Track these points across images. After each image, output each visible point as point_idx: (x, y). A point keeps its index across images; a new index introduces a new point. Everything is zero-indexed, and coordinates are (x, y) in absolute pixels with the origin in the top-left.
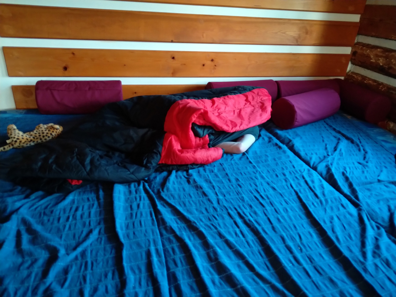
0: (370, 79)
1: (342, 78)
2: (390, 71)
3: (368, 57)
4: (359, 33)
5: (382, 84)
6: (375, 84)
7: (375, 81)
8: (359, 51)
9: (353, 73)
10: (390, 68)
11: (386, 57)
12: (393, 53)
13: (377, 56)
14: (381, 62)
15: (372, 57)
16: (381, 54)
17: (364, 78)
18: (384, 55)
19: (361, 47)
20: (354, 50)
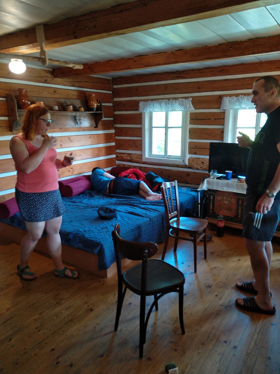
0: (126, 165)
1: (115, 167)
2: (132, 161)
3: (123, 157)
4: (117, 149)
5: (131, 166)
6: (129, 166)
7: (128, 165)
8: (119, 156)
9: (119, 164)
10: (132, 160)
11: (130, 156)
12: (131, 155)
13: (126, 156)
14: (129, 158)
15: (124, 157)
16: (127, 155)
17: (124, 165)
18: (129, 156)
19: (119, 154)
20: (116, 155)
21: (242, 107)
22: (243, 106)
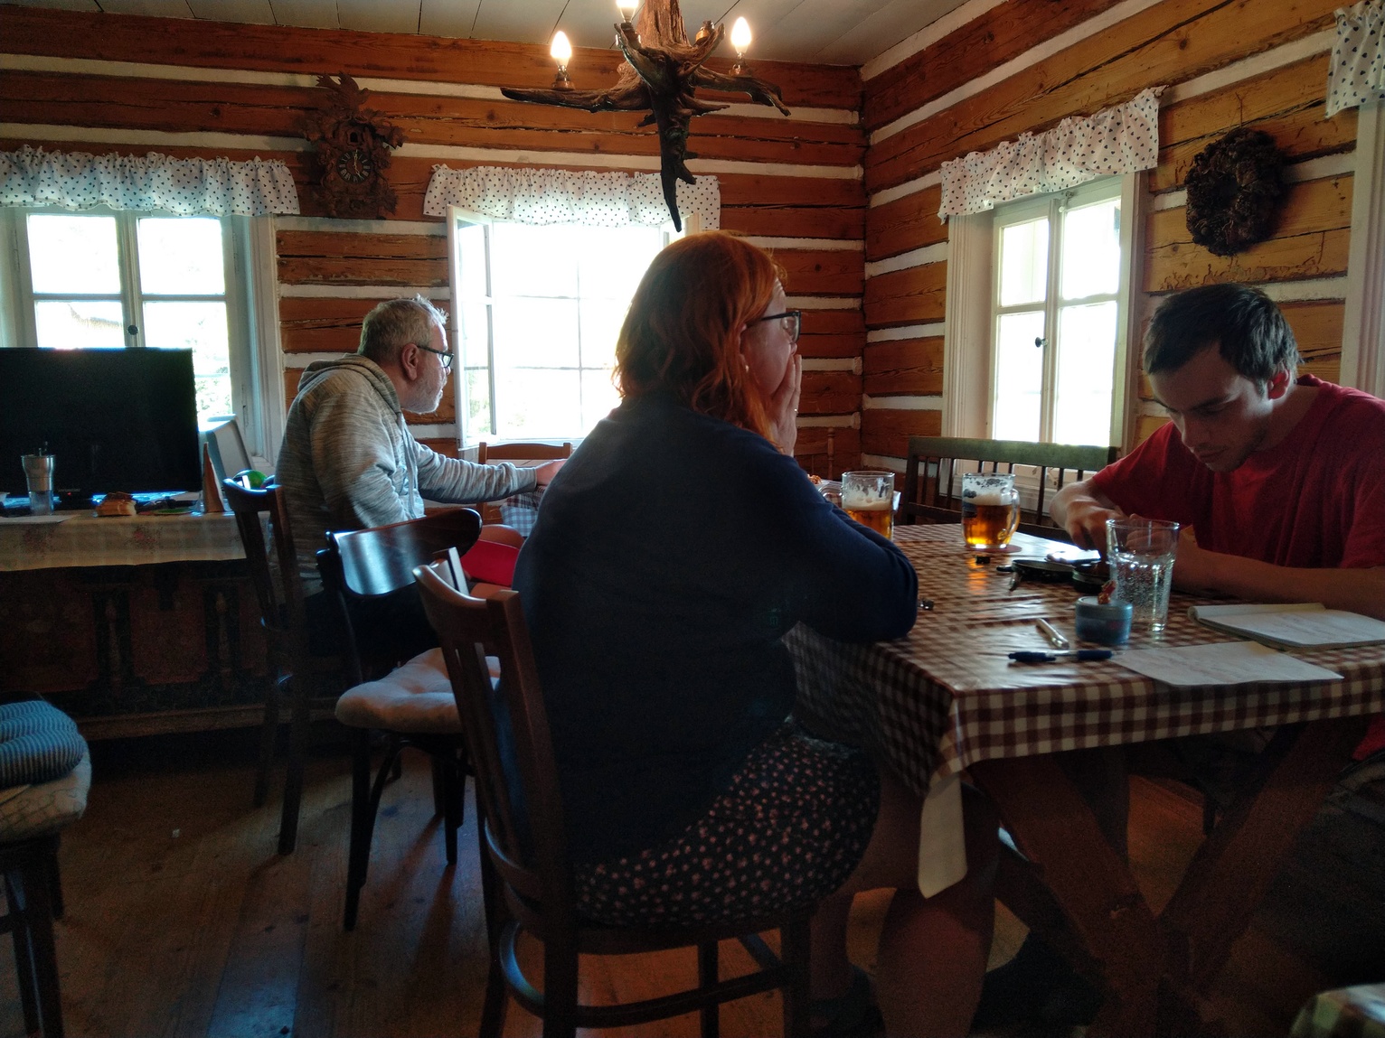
21: (39, 195)
22: (49, 193)
